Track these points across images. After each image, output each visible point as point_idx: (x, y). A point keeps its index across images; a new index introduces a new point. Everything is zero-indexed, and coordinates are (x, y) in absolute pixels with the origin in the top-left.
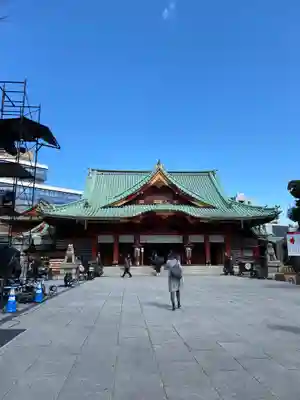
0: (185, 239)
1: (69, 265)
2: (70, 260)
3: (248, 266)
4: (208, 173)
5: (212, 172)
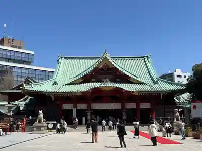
1: (39, 125)
2: (40, 121)
4: (144, 57)
5: (147, 57)
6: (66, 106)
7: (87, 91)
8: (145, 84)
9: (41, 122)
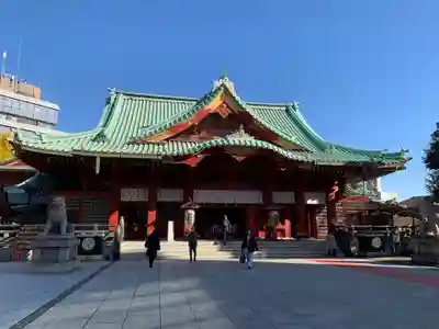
0: (267, 198)
3: (376, 243)
5: (292, 106)
6: (131, 195)
8: (307, 150)
9: (59, 232)
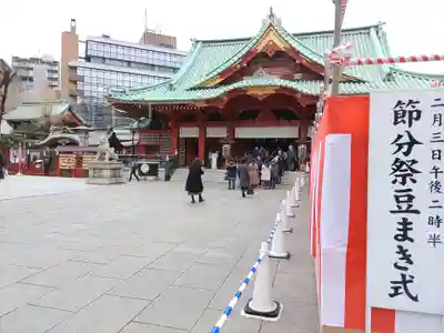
0: (303, 132)
4: (368, 28)
5: (376, 27)
7: (218, 99)
8: (359, 81)
